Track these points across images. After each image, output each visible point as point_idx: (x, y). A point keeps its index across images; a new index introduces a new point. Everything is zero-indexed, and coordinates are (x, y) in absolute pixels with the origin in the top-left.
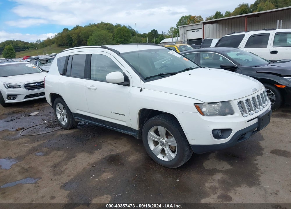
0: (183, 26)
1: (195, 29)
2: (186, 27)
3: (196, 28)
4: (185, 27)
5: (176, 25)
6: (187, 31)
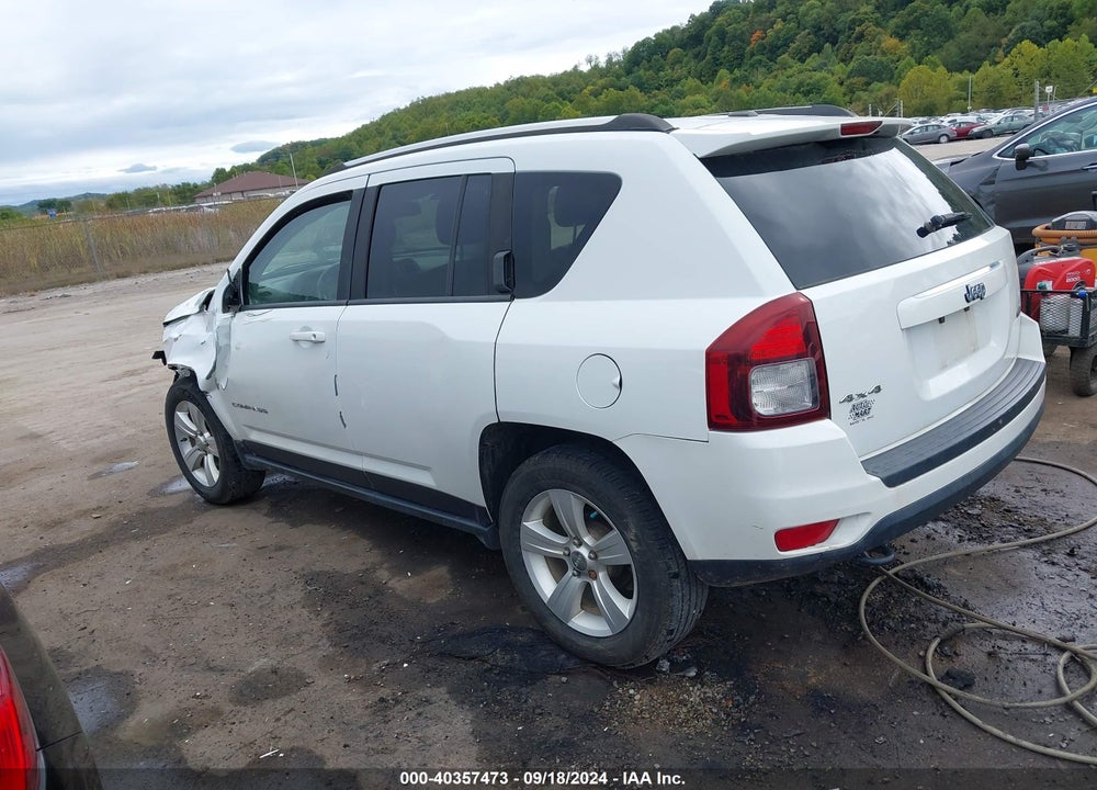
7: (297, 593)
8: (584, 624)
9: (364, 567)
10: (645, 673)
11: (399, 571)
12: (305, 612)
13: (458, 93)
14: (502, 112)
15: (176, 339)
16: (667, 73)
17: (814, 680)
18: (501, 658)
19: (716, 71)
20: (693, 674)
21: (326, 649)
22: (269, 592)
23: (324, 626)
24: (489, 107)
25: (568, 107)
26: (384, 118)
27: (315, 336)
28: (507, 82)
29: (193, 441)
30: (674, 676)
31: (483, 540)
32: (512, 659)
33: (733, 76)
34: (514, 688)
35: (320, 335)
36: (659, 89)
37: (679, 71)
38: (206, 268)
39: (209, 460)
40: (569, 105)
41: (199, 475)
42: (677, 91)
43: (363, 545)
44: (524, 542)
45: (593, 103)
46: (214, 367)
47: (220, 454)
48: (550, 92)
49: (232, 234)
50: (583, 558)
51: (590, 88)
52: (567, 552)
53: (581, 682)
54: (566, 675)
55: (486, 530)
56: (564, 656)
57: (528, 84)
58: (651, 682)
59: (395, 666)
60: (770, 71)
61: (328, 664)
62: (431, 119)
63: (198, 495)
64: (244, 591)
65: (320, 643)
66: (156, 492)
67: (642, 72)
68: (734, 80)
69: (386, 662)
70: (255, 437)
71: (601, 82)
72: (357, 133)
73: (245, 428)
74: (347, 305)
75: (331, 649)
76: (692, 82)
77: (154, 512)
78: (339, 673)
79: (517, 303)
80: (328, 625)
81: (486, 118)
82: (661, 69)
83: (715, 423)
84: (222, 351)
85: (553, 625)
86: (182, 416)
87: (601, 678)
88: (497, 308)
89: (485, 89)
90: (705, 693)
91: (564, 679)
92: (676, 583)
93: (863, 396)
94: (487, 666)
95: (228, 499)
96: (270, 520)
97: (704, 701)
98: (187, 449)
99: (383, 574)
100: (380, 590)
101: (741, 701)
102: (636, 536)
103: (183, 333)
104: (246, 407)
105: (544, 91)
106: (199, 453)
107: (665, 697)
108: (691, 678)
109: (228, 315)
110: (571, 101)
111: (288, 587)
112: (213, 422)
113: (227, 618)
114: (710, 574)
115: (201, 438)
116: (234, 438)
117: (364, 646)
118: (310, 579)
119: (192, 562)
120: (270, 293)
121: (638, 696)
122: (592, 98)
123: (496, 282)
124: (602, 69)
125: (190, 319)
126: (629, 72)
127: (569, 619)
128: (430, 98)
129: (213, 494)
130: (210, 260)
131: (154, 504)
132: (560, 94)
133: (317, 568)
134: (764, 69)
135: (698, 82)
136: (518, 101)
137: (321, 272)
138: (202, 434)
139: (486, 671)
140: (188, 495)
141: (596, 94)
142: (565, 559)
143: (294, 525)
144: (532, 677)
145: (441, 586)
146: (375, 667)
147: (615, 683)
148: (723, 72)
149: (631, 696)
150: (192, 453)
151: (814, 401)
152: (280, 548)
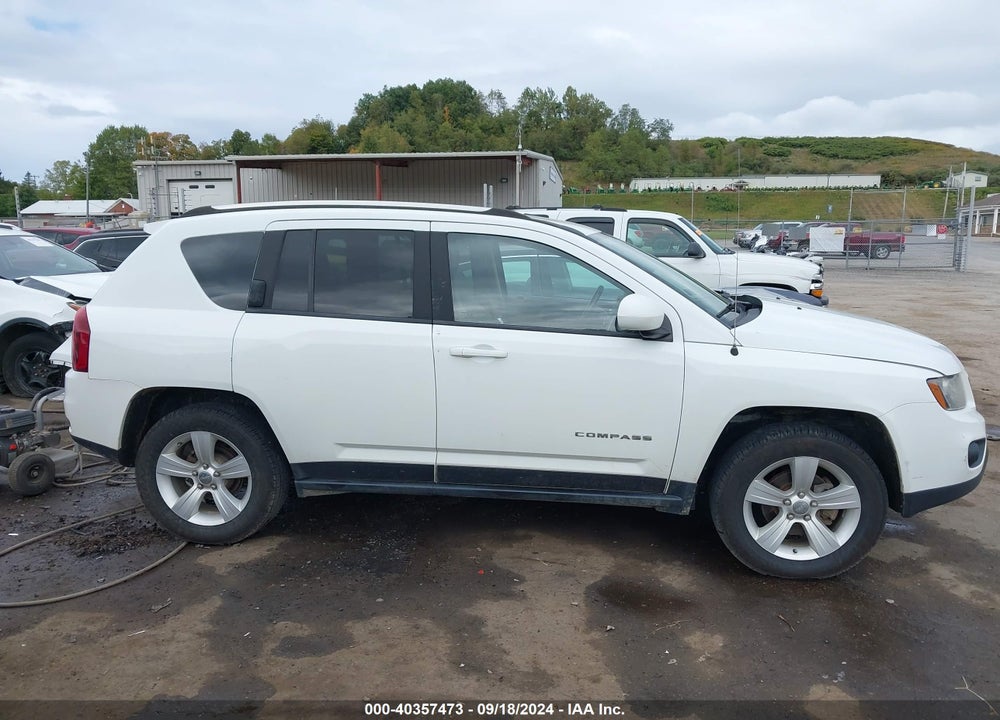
0: (154, 162)
1: (198, 177)
2: (164, 168)
3: (203, 177)
4: (160, 169)
5: (85, 154)
6: (169, 181)
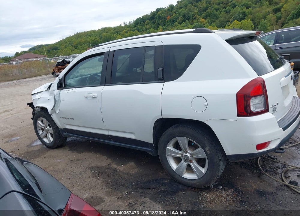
7: (89, 173)
8: (187, 176)
9: (107, 164)
10: (207, 189)
11: (119, 164)
12: (94, 178)
13: (88, 32)
14: (100, 37)
15: (39, 99)
16: (145, 27)
17: (255, 187)
18: (162, 188)
19: (158, 26)
20: (221, 188)
21: (105, 189)
22: (80, 174)
23: (102, 182)
24: (97, 36)
25: (119, 36)
26: (66, 38)
27: (94, 95)
28: (101, 29)
29: (43, 130)
30: (215, 189)
31: (151, 154)
32: (166, 188)
33: (163, 28)
34: (170, 196)
35: (96, 95)
36: (143, 31)
37: (149, 26)
38: (19, 81)
39: (49, 135)
40: (119, 35)
41: (45, 140)
42: (148, 32)
43: (104, 158)
44: (167, 153)
45: (126, 35)
46: (54, 107)
47: (54, 133)
48: (114, 32)
49: (26, 71)
50: (188, 157)
51: (125, 30)
52: (182, 155)
53: (189, 193)
54: (183, 191)
55: (153, 150)
56: (181, 186)
57: (107, 29)
58: (210, 191)
59: (129, 193)
60: (172, 26)
61: (108, 194)
62: (80, 39)
63: (44, 146)
64: (71, 174)
65: (103, 188)
66: (29, 146)
67: (139, 27)
68: (163, 29)
69: (127, 192)
70: (68, 127)
71: (128, 29)
72: (58, 42)
73: (65, 125)
74: (104, 86)
75: (107, 189)
76: (152, 29)
77: (31, 152)
78: (113, 196)
79: (166, 83)
80: (103, 182)
81: (96, 38)
82: (144, 26)
83: (239, 115)
84: (56, 102)
85: (177, 177)
86: (39, 122)
87: (194, 191)
88: (160, 85)
89: (95, 30)
90: (227, 193)
91: (184, 192)
92: (221, 162)
93: (275, 106)
94: (159, 190)
95: (56, 146)
96: (71, 152)
97: (227, 195)
98: (41, 132)
99: (114, 166)
100: (115, 171)
101: (238, 194)
102: (209, 149)
103: (42, 97)
104: (66, 118)
105: (112, 31)
106: (45, 133)
107: (216, 195)
108: (221, 189)
109: (59, 91)
110: (120, 34)
111: (85, 172)
112: (52, 123)
113: (70, 182)
114: (233, 158)
115: (46, 129)
116: (59, 128)
117: (117, 188)
118: (92, 168)
119: (51, 166)
120: (71, 84)
121: (208, 196)
122: (125, 33)
123: (159, 77)
124: (128, 25)
125: (43, 93)
126: (135, 26)
127: (182, 175)
128: (80, 33)
129: (51, 145)
130: (20, 78)
131: (30, 149)
132: (117, 32)
133: (93, 165)
134: (171, 26)
135: (154, 29)
136: (105, 34)
137: (87, 77)
138: (47, 127)
139: (159, 192)
140: (41, 146)
141: (126, 32)
142: (181, 157)
143: (79, 153)
144: (174, 193)
145: (134, 168)
146: (124, 194)
147: (199, 192)
148: (160, 27)
149: (206, 196)
150: (42, 134)
151: (265, 107)
152: (78, 160)
